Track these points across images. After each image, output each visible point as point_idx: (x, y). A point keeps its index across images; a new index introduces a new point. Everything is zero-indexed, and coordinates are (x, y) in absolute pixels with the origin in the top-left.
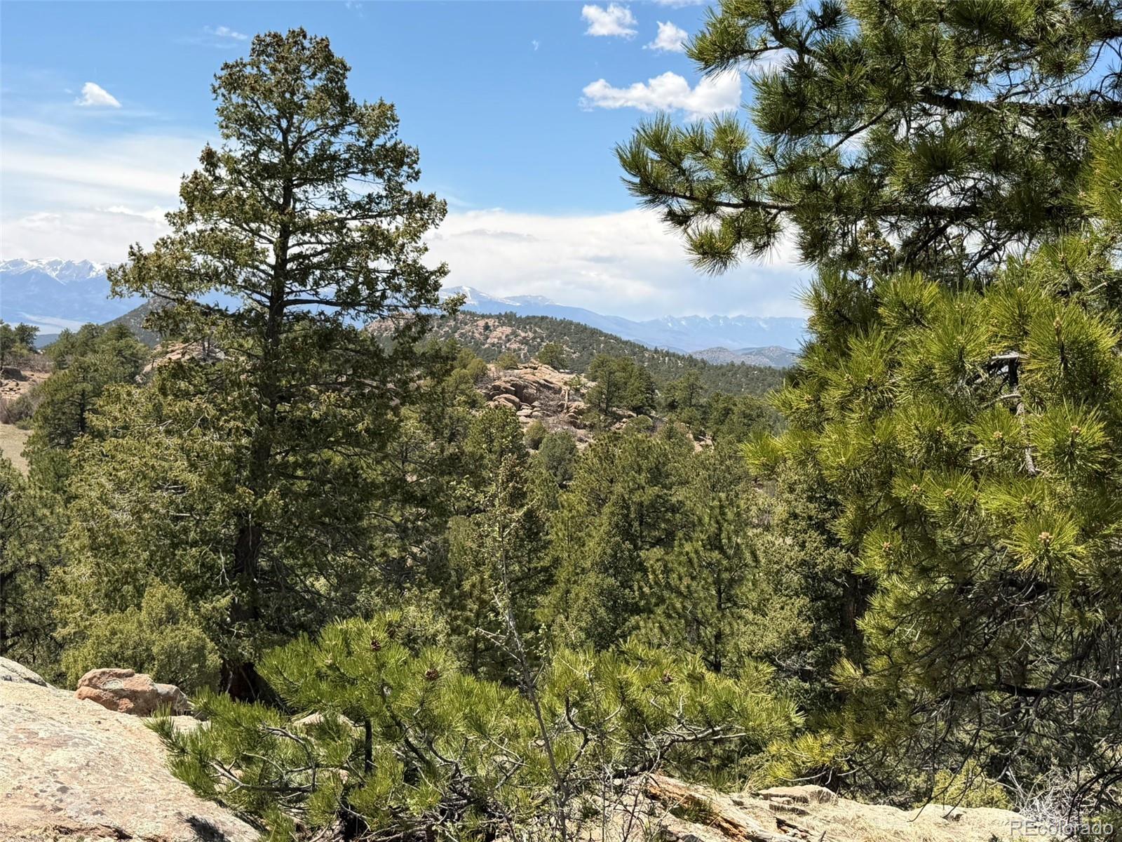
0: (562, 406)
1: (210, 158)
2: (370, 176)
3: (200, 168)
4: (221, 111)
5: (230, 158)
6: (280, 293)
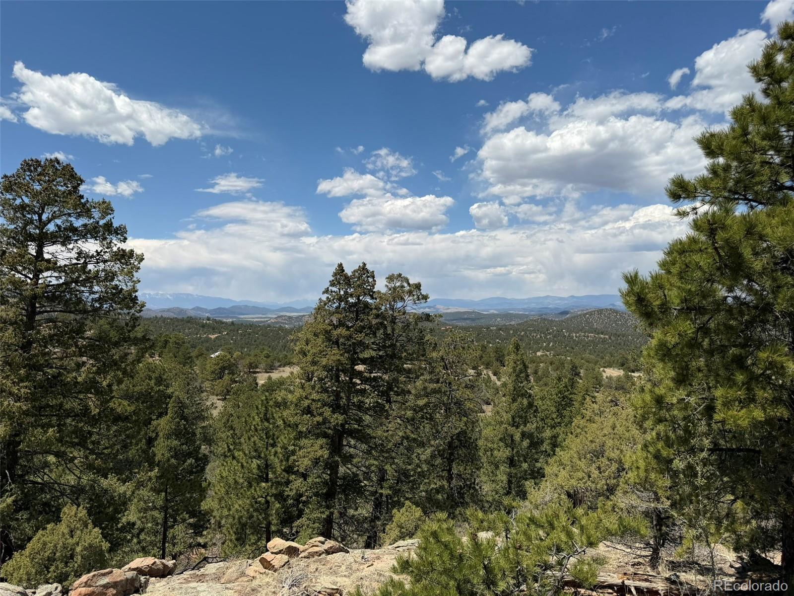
2: (98, 241)
6: (34, 307)
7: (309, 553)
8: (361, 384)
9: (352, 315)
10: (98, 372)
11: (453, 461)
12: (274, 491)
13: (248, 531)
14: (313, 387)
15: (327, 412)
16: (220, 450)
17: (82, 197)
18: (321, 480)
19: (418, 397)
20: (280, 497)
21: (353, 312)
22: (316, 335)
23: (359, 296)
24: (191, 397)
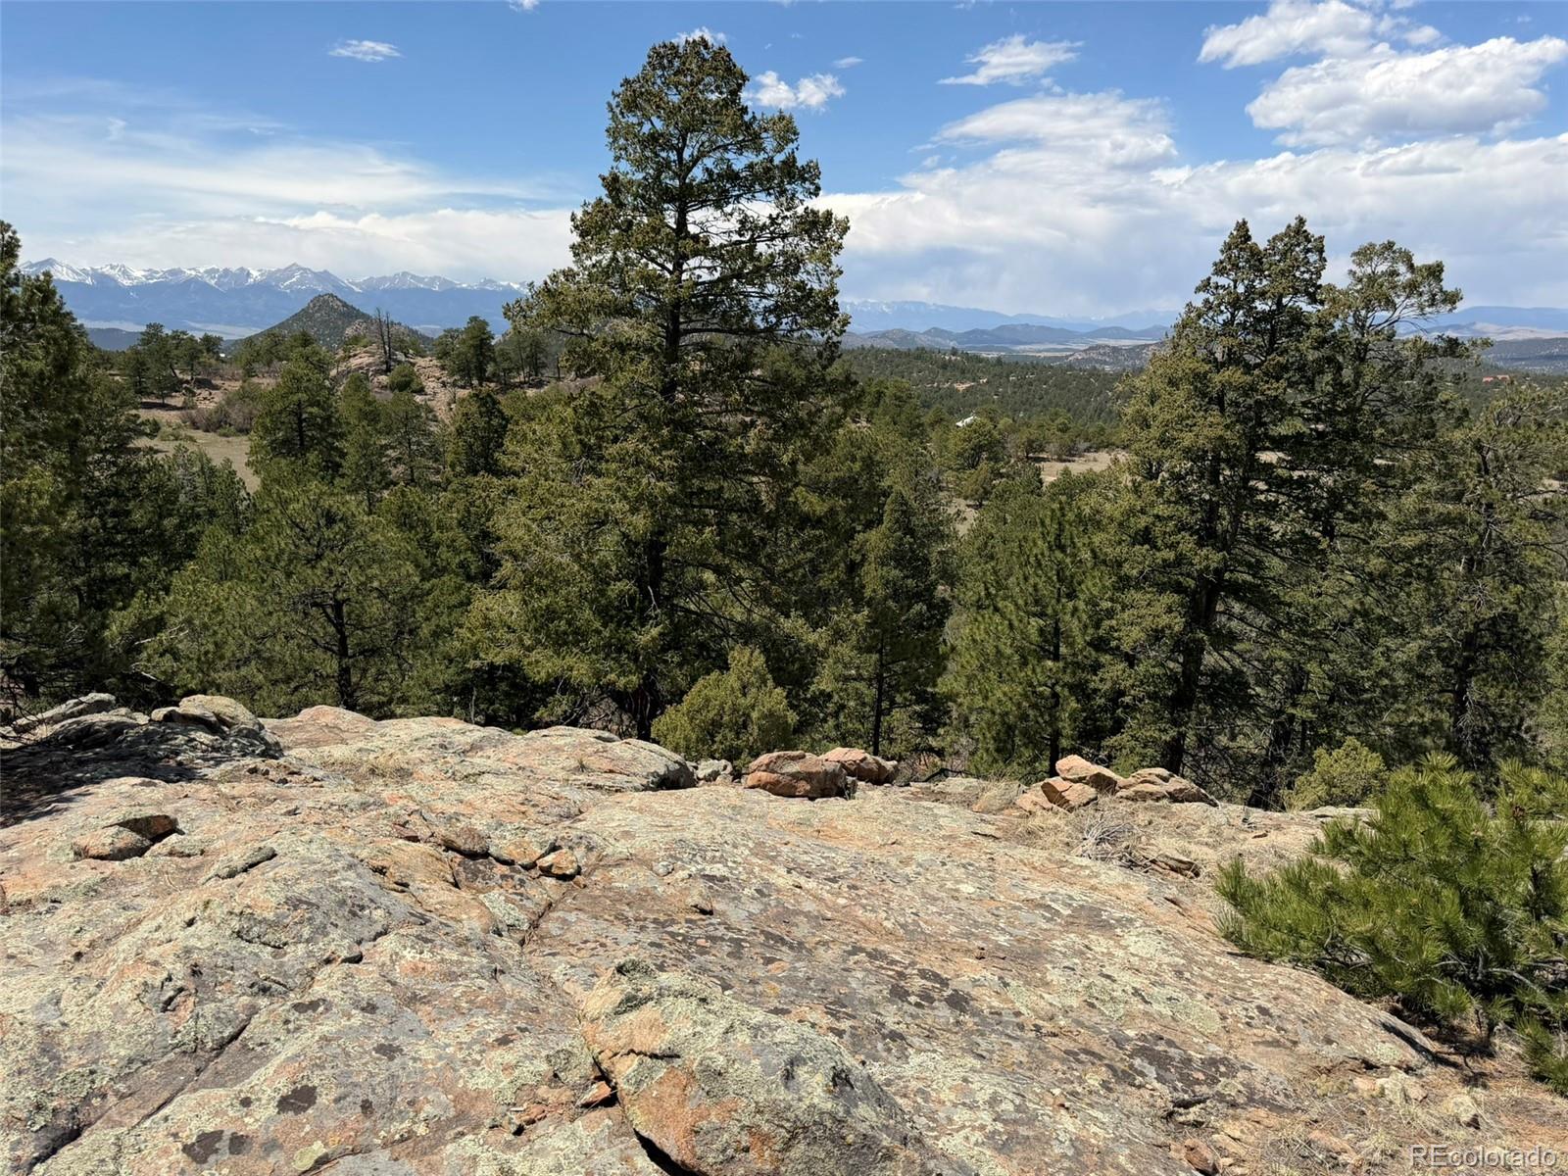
1: (613, 184)
5: (632, 182)
6: (676, 323)
7: (1136, 792)
8: (1268, 491)
9: (1259, 340)
10: (776, 438)
11: (1471, 674)
12: (1067, 678)
13: (1017, 740)
14: (1160, 492)
15: (1187, 543)
16: (970, 597)
17: (744, 110)
18: (1163, 671)
19: (1403, 528)
20: (1080, 690)
21: (1262, 333)
22: (1173, 383)
23: (1281, 296)
24: (921, 498)
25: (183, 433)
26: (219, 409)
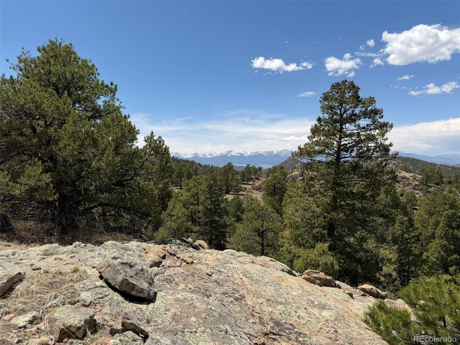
0: (410, 183)
1: (319, 120)
2: (367, 119)
3: (317, 123)
4: (321, 107)
5: (325, 119)
6: (339, 155)
25: (251, 191)
26: (260, 185)
